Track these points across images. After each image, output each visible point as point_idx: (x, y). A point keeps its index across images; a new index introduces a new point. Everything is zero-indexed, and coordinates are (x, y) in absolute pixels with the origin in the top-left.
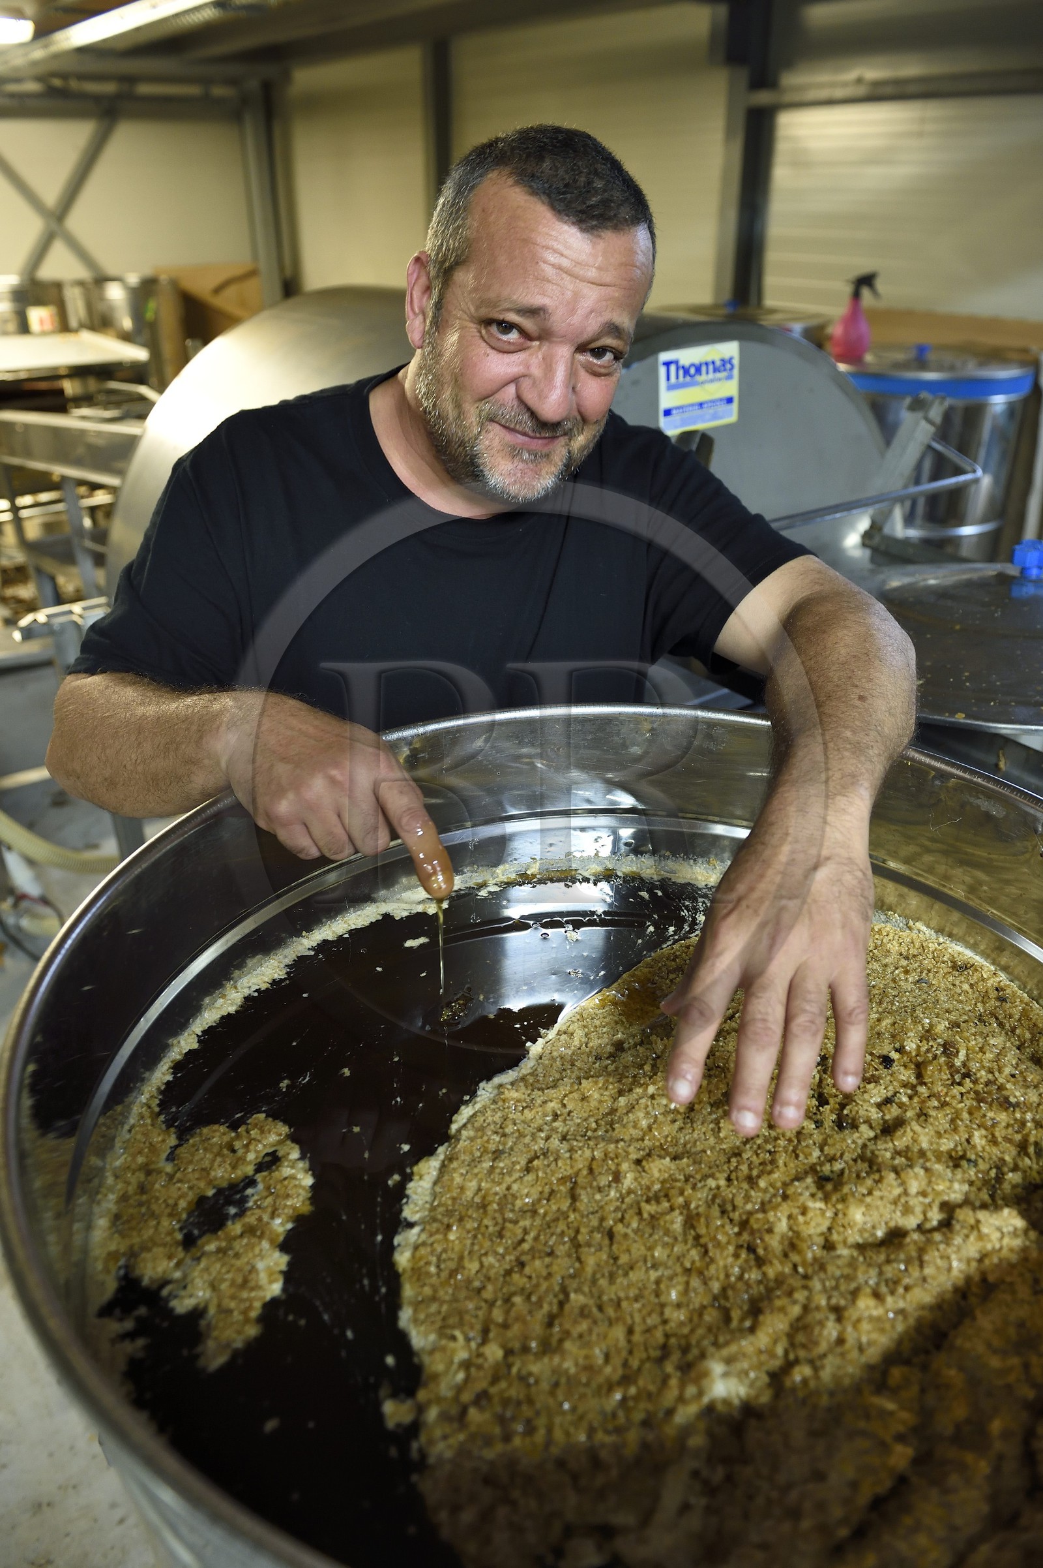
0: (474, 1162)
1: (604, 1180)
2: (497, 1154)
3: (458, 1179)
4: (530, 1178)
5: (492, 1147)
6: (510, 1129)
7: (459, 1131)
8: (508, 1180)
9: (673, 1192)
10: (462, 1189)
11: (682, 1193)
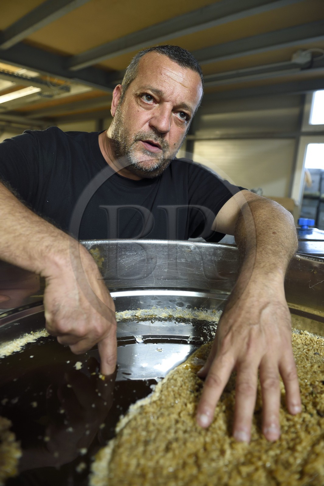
0: (132, 449)
1: (215, 455)
2: (146, 443)
3: (124, 459)
4: (170, 455)
5: (143, 439)
6: (152, 428)
7: (122, 430)
8: (156, 457)
9: (254, 460)
10: (128, 465)
11: (260, 459)
